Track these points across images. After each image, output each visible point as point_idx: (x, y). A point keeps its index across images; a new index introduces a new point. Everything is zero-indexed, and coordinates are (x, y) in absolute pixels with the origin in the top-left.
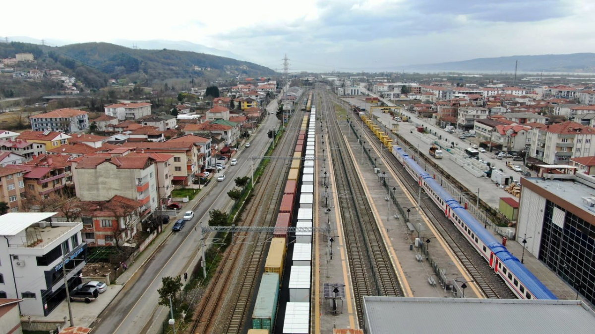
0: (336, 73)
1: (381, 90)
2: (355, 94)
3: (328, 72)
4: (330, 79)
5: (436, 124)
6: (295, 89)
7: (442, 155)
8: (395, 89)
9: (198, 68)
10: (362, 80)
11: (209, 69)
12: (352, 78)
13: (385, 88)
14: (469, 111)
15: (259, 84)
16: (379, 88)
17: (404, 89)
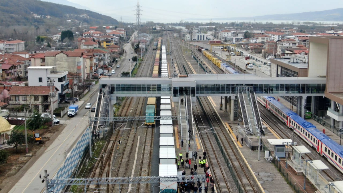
0: (184, 24)
1: (226, 36)
2: (201, 39)
3: (175, 23)
4: (177, 28)
5: (263, 57)
6: (144, 35)
7: (252, 67)
8: (239, 35)
9: (37, 15)
10: (210, 30)
11: (49, 17)
12: (200, 28)
13: (230, 34)
14: (283, 44)
15: (107, 31)
16: (224, 34)
17: (247, 34)
